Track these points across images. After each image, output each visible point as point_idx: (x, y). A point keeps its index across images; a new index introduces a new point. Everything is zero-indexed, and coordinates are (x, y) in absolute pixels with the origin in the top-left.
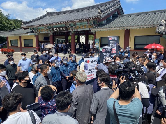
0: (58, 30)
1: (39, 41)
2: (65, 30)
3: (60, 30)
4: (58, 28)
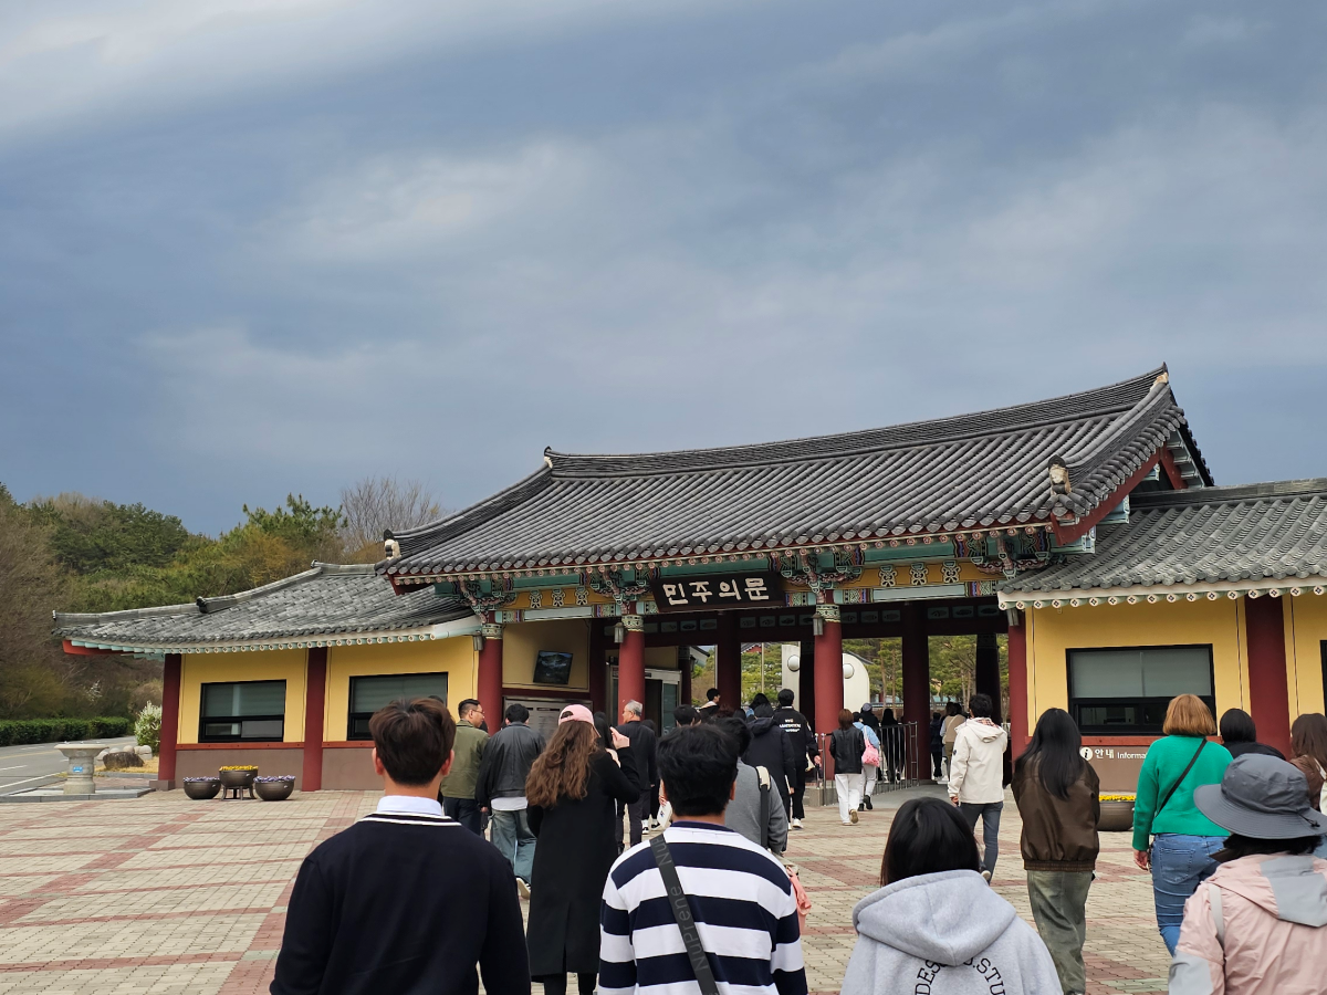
1: (504, 686)
2: (766, 597)
3: (721, 595)
4: (707, 583)
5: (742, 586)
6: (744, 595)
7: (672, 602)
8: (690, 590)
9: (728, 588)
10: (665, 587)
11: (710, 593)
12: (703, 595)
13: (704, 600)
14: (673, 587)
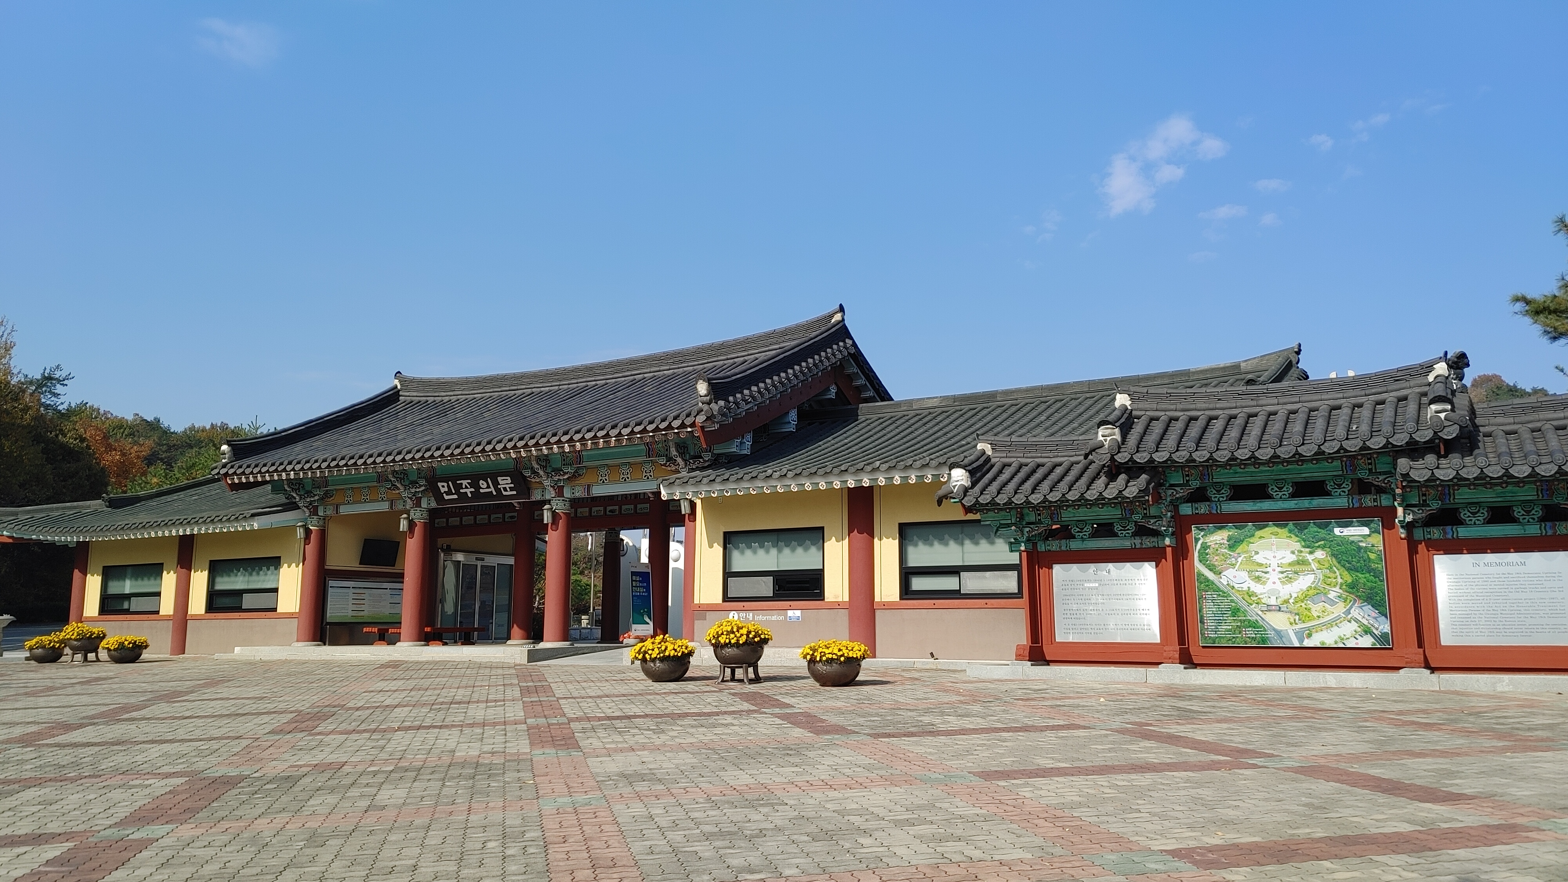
0: (469, 491)
1: (326, 567)
2: (515, 493)
3: (482, 491)
4: (470, 481)
5: (496, 484)
6: (498, 490)
7: (446, 497)
8: (458, 487)
9: (485, 485)
10: (440, 484)
11: (473, 490)
12: (468, 491)
13: (470, 495)
14: (445, 484)
